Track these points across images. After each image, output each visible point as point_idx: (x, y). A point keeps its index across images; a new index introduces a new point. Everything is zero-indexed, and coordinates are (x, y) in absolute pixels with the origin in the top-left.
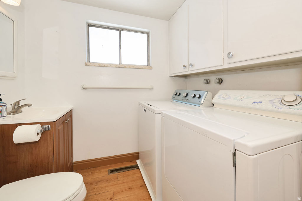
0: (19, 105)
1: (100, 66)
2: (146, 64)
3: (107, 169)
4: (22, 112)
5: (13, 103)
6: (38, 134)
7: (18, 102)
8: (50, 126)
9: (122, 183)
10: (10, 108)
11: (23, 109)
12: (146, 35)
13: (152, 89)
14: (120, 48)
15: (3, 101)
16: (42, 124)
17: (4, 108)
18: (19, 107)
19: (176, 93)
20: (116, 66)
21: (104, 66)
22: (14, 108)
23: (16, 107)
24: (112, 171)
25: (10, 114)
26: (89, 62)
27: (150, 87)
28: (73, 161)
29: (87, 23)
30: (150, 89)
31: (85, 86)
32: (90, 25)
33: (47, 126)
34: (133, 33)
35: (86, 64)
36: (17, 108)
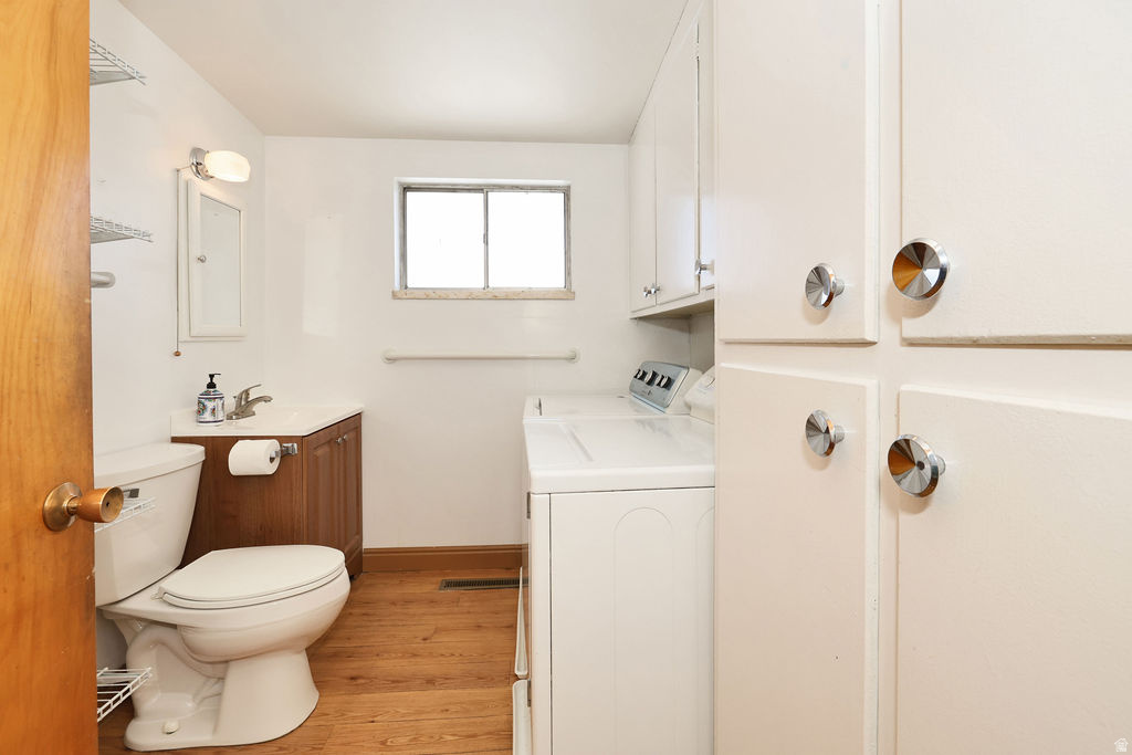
0: (247, 398)
1: (428, 298)
2: (559, 282)
3: (440, 579)
4: (254, 414)
5: (237, 394)
6: (272, 460)
7: (247, 392)
8: (295, 445)
9: (463, 613)
10: (231, 404)
11: (257, 408)
12: (561, 196)
13: (572, 359)
14: (486, 242)
15: (217, 389)
16: (281, 439)
17: (219, 402)
18: (250, 403)
19: (645, 374)
20: (469, 296)
21: (440, 298)
22: (239, 405)
23: (243, 403)
24: (449, 584)
25: (231, 418)
26: (406, 287)
27: (568, 354)
28: (361, 545)
29: (400, 184)
30: (566, 359)
31: (393, 354)
32: (406, 189)
33: (290, 445)
34: (521, 195)
35: (394, 295)
36: (244, 406)
